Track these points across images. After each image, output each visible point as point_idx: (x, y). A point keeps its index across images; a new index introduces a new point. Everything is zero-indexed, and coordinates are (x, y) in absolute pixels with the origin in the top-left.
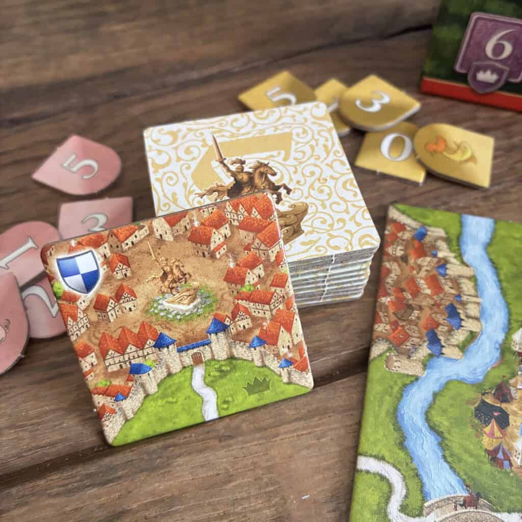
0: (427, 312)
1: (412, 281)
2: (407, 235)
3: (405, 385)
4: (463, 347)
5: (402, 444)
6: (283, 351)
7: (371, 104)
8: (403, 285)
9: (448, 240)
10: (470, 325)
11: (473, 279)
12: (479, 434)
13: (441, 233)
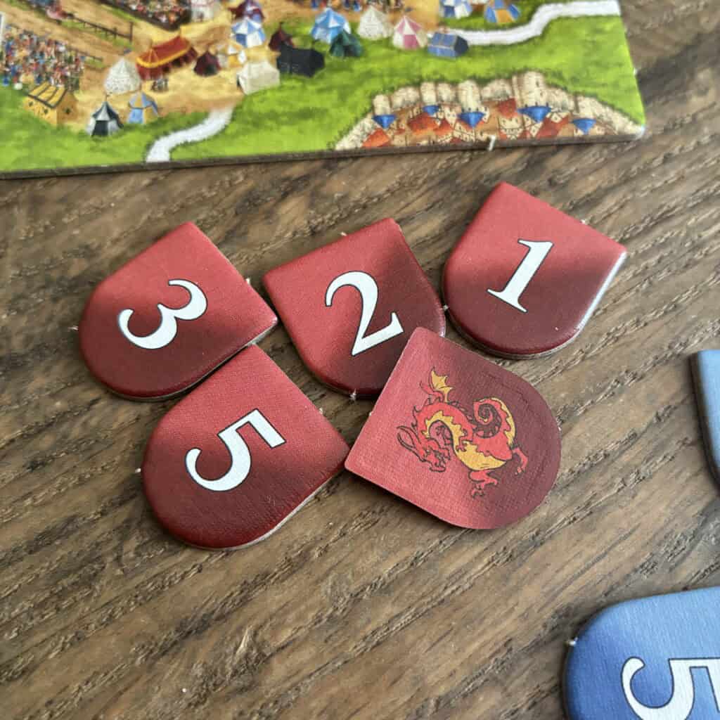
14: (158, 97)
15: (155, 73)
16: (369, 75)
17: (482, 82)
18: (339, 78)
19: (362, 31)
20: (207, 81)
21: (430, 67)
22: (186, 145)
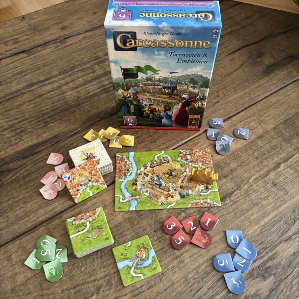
0: (124, 171)
1: (121, 166)
2: (120, 159)
3: (121, 183)
4: (130, 175)
5: (121, 192)
6: (101, 182)
7: (110, 134)
8: (120, 167)
9: (127, 158)
10: (131, 171)
11: (131, 164)
12: (133, 187)
13: (125, 157)
14: (168, 201)
15: (167, 198)
16: (190, 198)
17: (203, 199)
18: (187, 199)
19: (189, 193)
20: (173, 199)
21: (197, 198)
22: (171, 206)
